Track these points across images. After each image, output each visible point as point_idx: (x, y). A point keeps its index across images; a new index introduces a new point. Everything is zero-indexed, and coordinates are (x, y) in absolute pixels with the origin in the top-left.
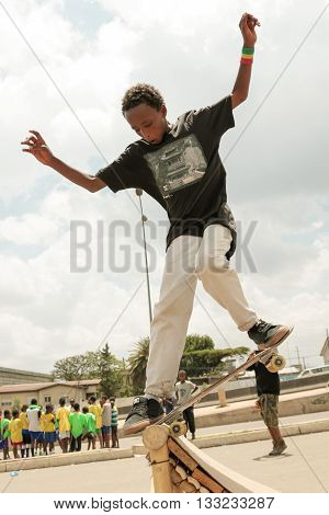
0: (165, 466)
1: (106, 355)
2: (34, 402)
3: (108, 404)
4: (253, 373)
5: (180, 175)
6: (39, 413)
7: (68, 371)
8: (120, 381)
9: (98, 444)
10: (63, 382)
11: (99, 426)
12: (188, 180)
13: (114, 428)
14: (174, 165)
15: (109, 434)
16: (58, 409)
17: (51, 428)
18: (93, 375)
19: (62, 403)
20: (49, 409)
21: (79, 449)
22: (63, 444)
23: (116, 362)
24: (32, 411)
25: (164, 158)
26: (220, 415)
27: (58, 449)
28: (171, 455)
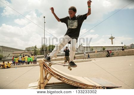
0: (42, 67)
1: (36, 47)
2: (21, 55)
3: (35, 56)
4: (65, 52)
5: (72, 26)
6: (22, 57)
7: (28, 50)
8: (38, 52)
9: (33, 63)
10: (27, 52)
11: (33, 60)
12: (73, 28)
13: (36, 61)
14: (72, 24)
15: (35, 62)
16: (25, 57)
17: (24, 60)
18: (33, 51)
19: (26, 55)
20: (24, 56)
21: (29, 64)
22: (26, 63)
23: (37, 49)
24: (20, 57)
25: (70, 22)
26: (55, 59)
27: (25, 64)
28: (44, 65)
